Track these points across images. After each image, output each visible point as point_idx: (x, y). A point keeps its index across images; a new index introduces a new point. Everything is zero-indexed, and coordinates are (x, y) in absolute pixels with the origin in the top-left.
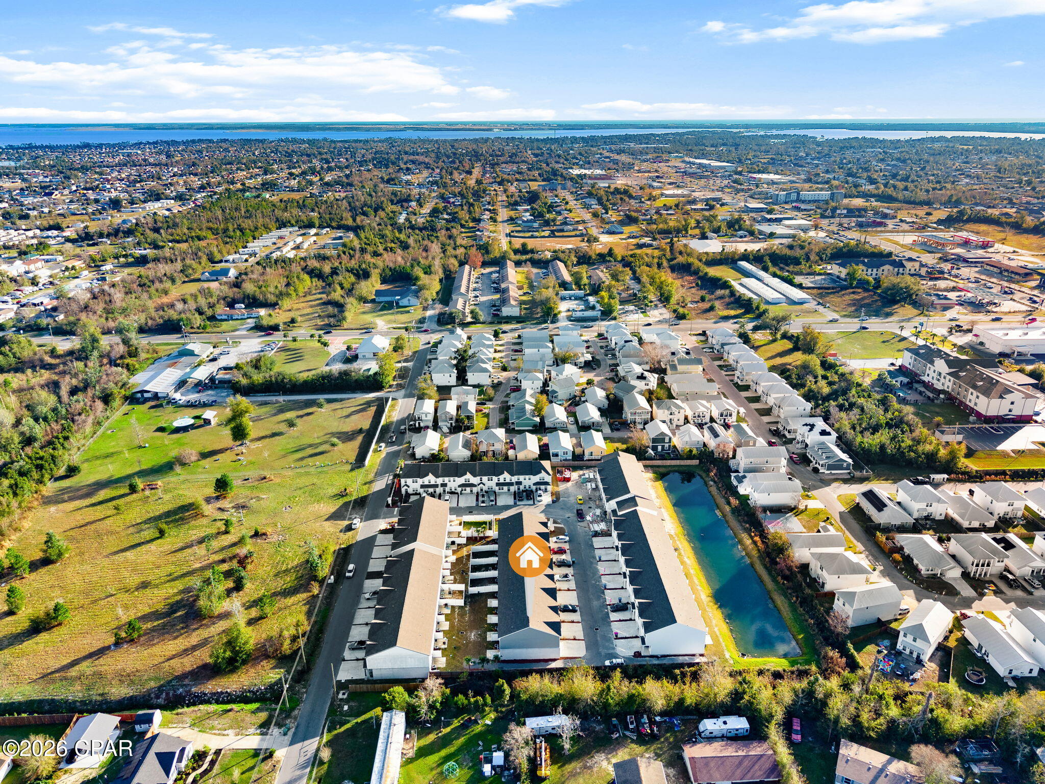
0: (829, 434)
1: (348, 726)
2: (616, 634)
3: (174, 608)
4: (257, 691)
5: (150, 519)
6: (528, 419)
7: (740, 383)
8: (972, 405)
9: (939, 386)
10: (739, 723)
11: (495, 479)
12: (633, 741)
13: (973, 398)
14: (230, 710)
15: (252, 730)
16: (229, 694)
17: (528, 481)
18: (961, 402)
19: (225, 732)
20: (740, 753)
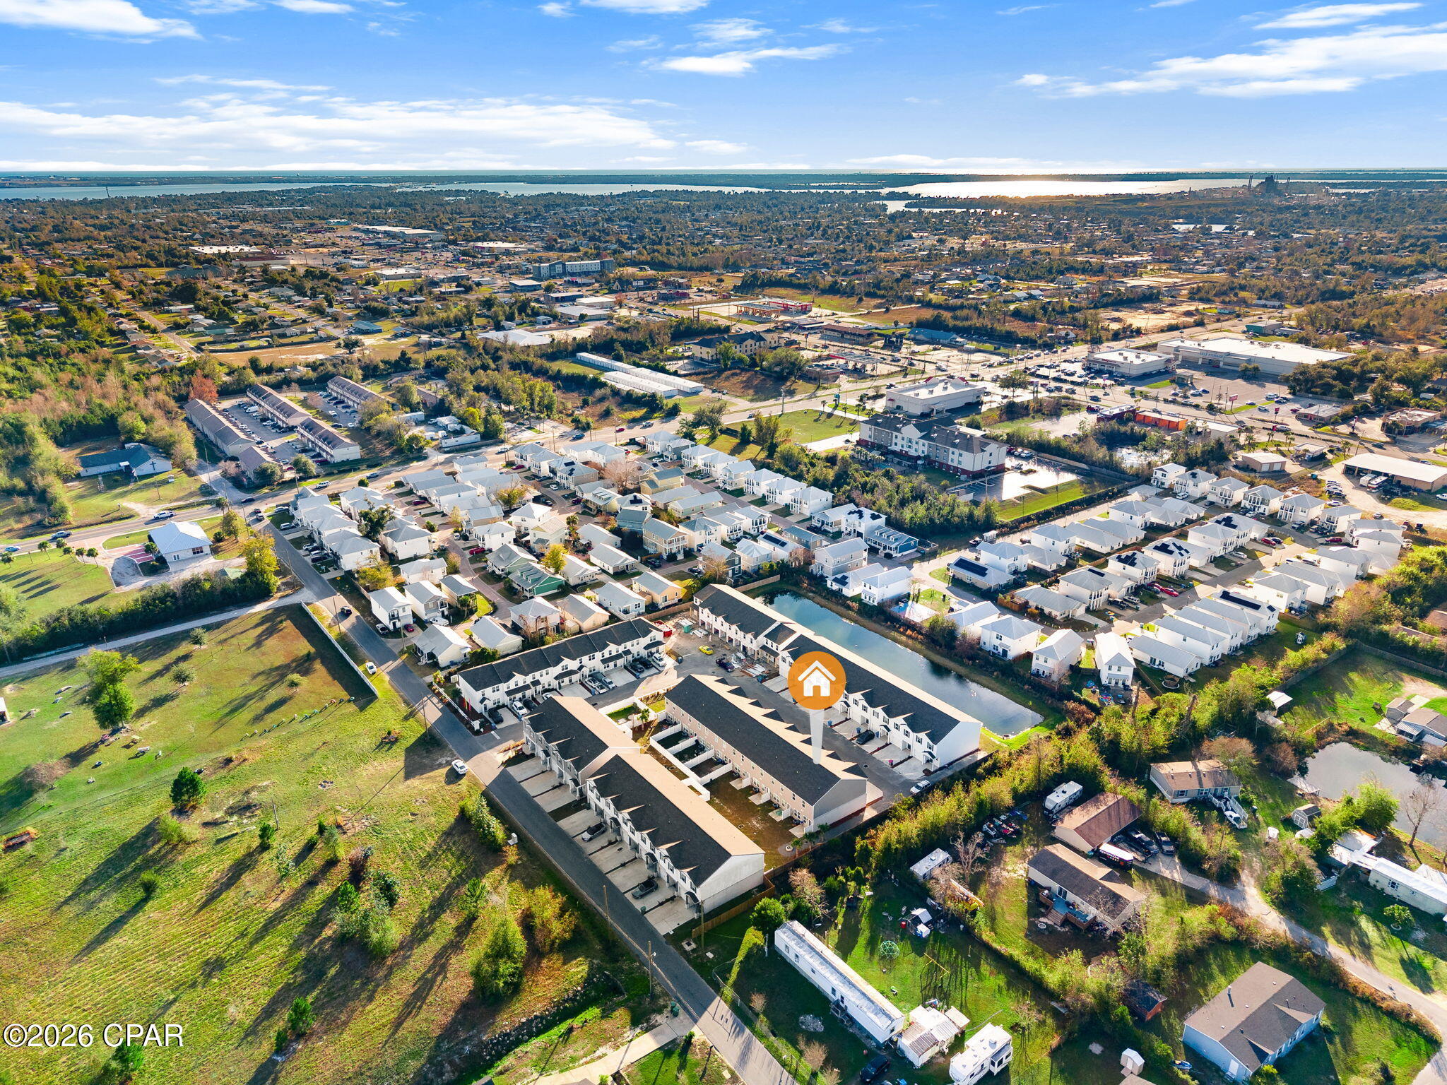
0: (879, 517)
1: (735, 970)
2: (891, 762)
3: (313, 970)
4: (575, 995)
5: (86, 882)
6: (551, 579)
7: (729, 488)
8: (955, 464)
9: (912, 453)
10: (1073, 788)
11: (598, 655)
12: (1006, 845)
13: (956, 457)
14: (571, 1030)
15: (629, 1034)
16: (542, 1018)
17: (637, 647)
18: (941, 464)
19: (598, 1053)
20: (1103, 808)
